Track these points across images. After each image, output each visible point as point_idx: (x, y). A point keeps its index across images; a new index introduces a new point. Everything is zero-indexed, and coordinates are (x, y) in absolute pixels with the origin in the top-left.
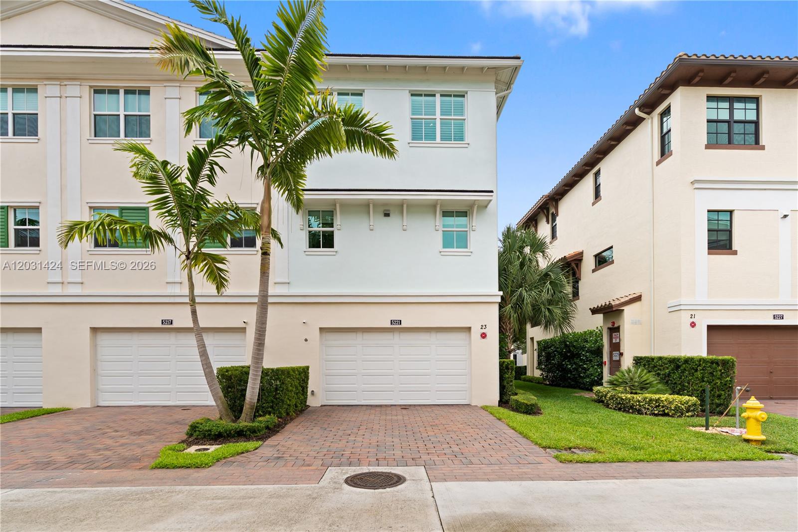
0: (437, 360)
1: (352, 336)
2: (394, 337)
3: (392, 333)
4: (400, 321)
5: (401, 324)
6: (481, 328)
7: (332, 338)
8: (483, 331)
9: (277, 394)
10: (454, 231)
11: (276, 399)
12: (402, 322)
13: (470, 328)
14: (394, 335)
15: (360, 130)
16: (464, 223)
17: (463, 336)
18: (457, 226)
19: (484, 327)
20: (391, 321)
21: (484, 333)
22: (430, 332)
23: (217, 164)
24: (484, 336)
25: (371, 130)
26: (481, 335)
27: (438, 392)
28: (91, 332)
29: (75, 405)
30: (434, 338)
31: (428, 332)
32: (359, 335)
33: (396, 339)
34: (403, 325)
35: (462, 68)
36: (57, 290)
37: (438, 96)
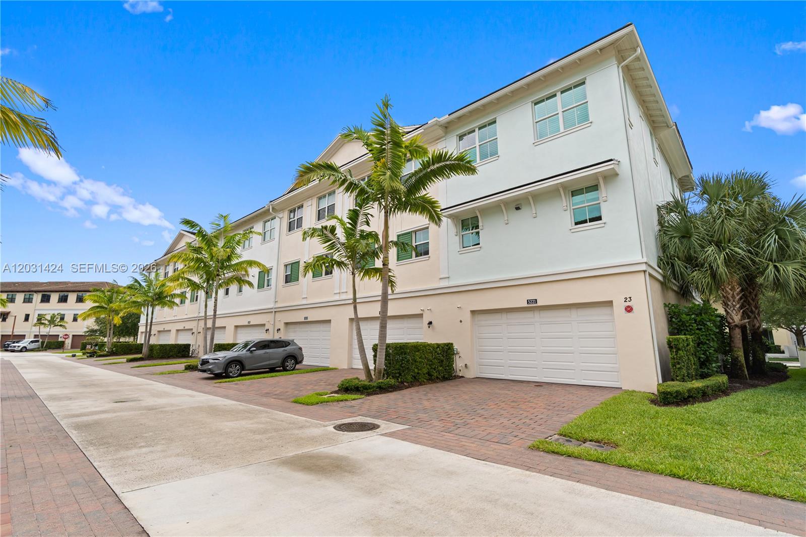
0: (580, 337)
1: (498, 316)
2: (534, 315)
3: (532, 312)
4: (536, 300)
5: (536, 303)
6: (625, 301)
7: (483, 320)
8: (628, 304)
9: (402, 364)
10: (585, 207)
11: (402, 367)
12: (537, 301)
13: (611, 302)
14: (534, 313)
15: (448, 163)
16: (595, 196)
17: (605, 310)
18: (588, 201)
19: (629, 299)
20: (528, 300)
21: (629, 307)
22: (570, 308)
23: (369, 214)
24: (629, 309)
25: (455, 160)
26: (626, 309)
27: (583, 372)
28: (349, 321)
29: (340, 367)
30: (574, 314)
31: (568, 309)
32: (504, 316)
33: (536, 317)
34: (539, 303)
35: (580, 59)
36: (337, 297)
37: (559, 94)
